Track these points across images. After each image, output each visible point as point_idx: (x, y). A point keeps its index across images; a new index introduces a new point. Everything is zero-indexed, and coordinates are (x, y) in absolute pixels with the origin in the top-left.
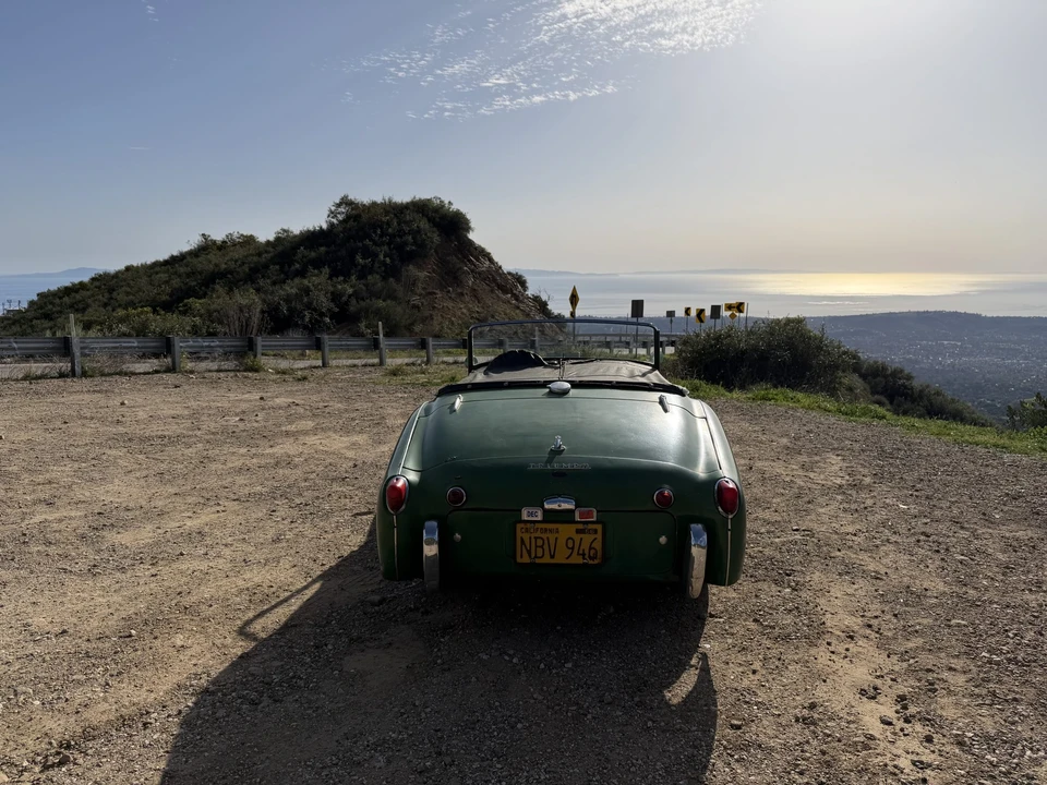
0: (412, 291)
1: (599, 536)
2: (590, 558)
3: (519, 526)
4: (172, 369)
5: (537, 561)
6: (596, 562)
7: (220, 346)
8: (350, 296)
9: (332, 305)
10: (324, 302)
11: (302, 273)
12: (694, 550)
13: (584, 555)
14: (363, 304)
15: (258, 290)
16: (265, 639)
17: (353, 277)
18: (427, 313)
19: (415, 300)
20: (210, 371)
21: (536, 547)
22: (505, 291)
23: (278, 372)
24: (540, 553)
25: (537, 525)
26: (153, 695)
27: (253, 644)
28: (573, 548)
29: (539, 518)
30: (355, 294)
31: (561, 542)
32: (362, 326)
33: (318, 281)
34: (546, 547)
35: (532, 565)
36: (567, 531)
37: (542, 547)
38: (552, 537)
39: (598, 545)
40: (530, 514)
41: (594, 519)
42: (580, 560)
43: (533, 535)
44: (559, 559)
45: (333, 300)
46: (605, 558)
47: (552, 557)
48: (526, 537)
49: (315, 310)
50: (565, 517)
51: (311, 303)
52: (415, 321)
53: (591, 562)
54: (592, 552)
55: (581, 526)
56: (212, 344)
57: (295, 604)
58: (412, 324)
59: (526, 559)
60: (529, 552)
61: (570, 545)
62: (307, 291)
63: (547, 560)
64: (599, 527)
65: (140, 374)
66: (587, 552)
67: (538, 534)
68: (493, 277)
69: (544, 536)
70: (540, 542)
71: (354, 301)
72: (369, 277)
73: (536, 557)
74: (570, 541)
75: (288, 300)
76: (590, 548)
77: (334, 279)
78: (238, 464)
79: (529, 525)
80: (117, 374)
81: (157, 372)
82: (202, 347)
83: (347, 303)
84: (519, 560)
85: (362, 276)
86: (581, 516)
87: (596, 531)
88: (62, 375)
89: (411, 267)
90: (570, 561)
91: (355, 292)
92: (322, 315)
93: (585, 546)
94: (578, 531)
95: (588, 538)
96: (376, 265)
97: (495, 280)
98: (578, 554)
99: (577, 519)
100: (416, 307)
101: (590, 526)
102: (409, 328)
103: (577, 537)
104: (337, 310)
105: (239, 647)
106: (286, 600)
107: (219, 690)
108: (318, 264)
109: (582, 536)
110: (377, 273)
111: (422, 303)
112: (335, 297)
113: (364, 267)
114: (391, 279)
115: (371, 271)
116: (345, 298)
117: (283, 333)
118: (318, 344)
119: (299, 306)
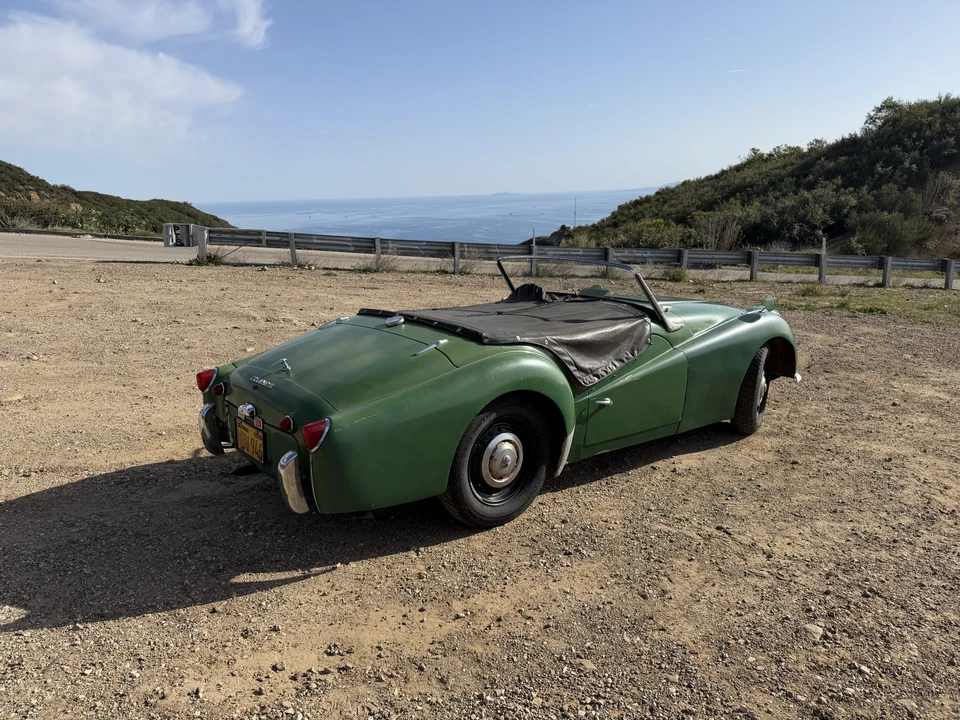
0: (937, 201)
4: (605, 275)
7: (652, 257)
8: (851, 208)
9: (827, 217)
10: (819, 214)
11: (810, 187)
13: (257, 453)
14: (863, 215)
15: (762, 203)
17: (865, 188)
19: (940, 212)
30: (860, 208)
32: (854, 240)
33: (826, 191)
42: (256, 457)
45: (832, 214)
49: (808, 223)
51: (805, 216)
52: (929, 236)
53: (260, 461)
54: (260, 453)
58: (925, 239)
62: (806, 202)
71: (854, 213)
72: (884, 187)
75: (781, 213)
76: (259, 450)
77: (842, 190)
83: (846, 216)
85: (877, 186)
89: (942, 174)
91: (860, 203)
92: (815, 227)
96: (898, 173)
100: (939, 221)
102: (920, 244)
104: (832, 222)
108: (829, 175)
110: (895, 183)
111: (948, 216)
112: (836, 210)
113: (881, 175)
114: (910, 189)
115: (890, 178)
116: (845, 211)
117: (766, 244)
118: (816, 261)
119: (790, 219)
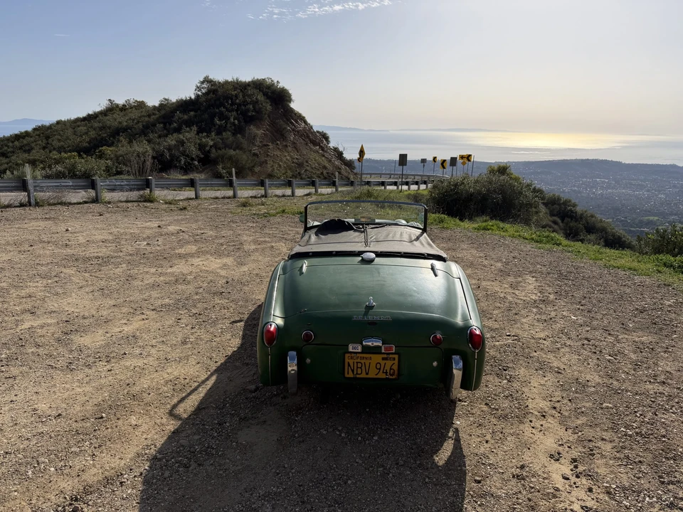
0: (253, 143)
1: (396, 361)
2: (391, 375)
3: (347, 355)
4: (95, 200)
5: (358, 376)
6: (394, 377)
7: (127, 185)
8: (211, 147)
9: (199, 153)
10: (194, 151)
11: (178, 130)
12: (455, 371)
13: (386, 373)
14: (219, 151)
15: (149, 141)
16: (187, 419)
17: (213, 134)
18: (263, 159)
19: (255, 150)
20: (121, 202)
21: (357, 368)
22: (315, 143)
23: (166, 203)
24: (359, 372)
25: (358, 355)
26: (123, 462)
27: (180, 422)
28: (380, 369)
29: (360, 351)
30: (215, 146)
31: (373, 365)
32: (220, 167)
33: (189, 135)
34: (363, 368)
35: (355, 379)
36: (377, 358)
37: (361, 368)
38: (367, 362)
39: (395, 367)
40: (354, 348)
41: (394, 351)
42: (384, 376)
43: (355, 361)
44: (371, 376)
45: (200, 149)
46: (399, 374)
47: (367, 374)
48: (351, 362)
49: (188, 156)
50: (376, 350)
51: (185, 151)
52: (255, 164)
53: (391, 377)
54: (392, 371)
55: (385, 356)
56: (122, 183)
57: (202, 392)
58: (253, 167)
59: (351, 375)
60: (353, 371)
61: (378, 367)
62: (182, 143)
63: (364, 375)
64: (396, 356)
65: (75, 204)
66: (388, 371)
67: (359, 360)
68: (307, 134)
69: (363, 361)
70: (359, 365)
71: (214, 150)
72: (224, 134)
73: (357, 374)
74: (378, 365)
75: (170, 149)
76: (391, 369)
77: (200, 134)
78: (151, 281)
79: (353, 355)
80: (59, 204)
81: (86, 202)
82: (115, 185)
83: (209, 152)
84: (347, 375)
85: (219, 133)
86: (386, 349)
87: (394, 359)
88: (22, 205)
89: (252, 127)
90: (378, 376)
91: (214, 144)
92: (193, 159)
93: (388, 368)
94: (383, 359)
95: (389, 363)
96: (229, 125)
97: (308, 137)
98: (383, 372)
99: (383, 351)
100: (255, 155)
101: (391, 356)
102: (252, 169)
103: (383, 363)
104: (202, 156)
105: (172, 425)
106: (196, 389)
107: (163, 458)
108: (189, 124)
109: (385, 361)
110: (229, 131)
111: (260, 152)
112: (201, 147)
113: (220, 126)
114: (239, 135)
115: (225, 129)
116: (208, 148)
117: (166, 172)
118: (192, 183)
119: (177, 153)
